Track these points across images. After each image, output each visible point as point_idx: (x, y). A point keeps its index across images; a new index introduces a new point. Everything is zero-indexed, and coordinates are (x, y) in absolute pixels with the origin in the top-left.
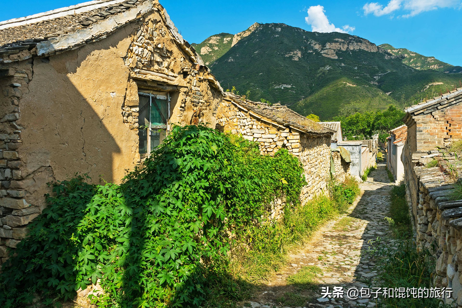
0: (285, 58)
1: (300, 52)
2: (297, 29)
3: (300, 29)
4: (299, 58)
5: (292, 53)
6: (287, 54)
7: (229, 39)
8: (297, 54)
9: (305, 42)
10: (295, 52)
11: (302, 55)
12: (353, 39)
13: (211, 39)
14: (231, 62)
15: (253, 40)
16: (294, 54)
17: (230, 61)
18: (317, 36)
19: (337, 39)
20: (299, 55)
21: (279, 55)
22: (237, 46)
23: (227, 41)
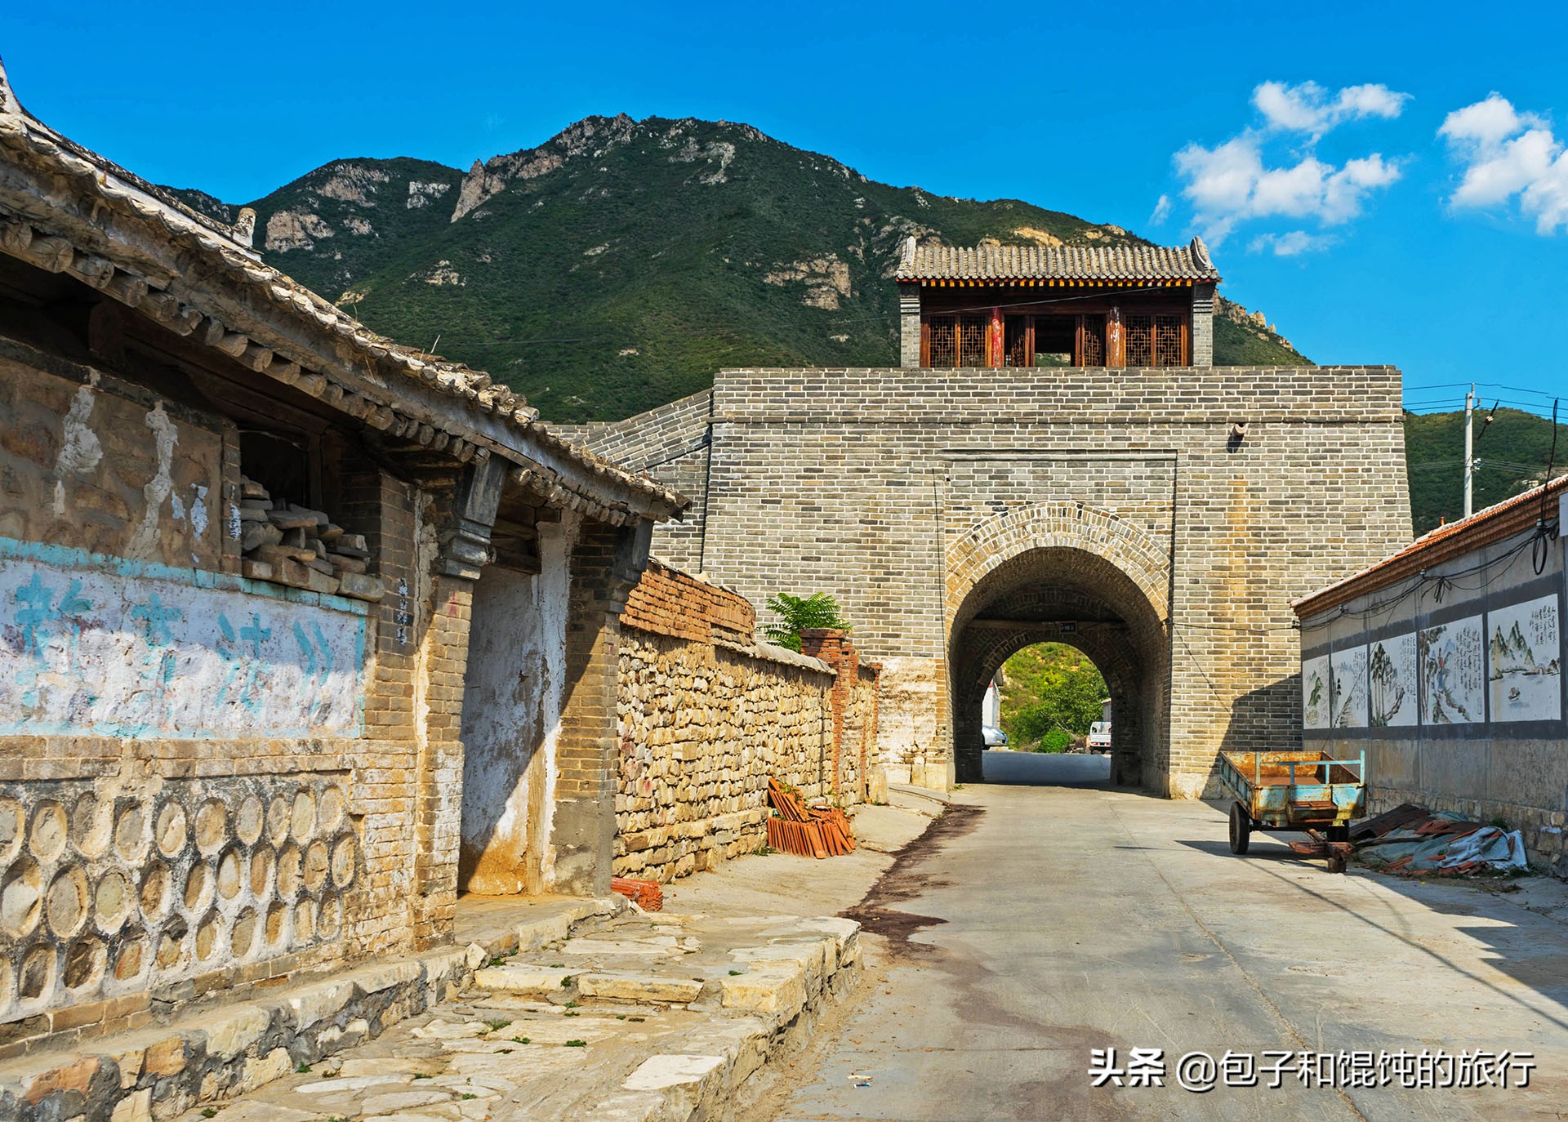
0: (764, 288)
1: (845, 268)
2: (822, 160)
3: (836, 165)
4: (841, 297)
5: (804, 268)
6: (772, 270)
7: (436, 188)
8: (827, 275)
9: (862, 226)
10: (820, 266)
11: (853, 288)
12: (1107, 239)
13: (334, 174)
14: (448, 288)
15: (581, 192)
16: (813, 274)
17: (437, 281)
18: (924, 210)
19: (1027, 232)
20: (843, 282)
21: (730, 268)
22: (485, 219)
23: (428, 196)
